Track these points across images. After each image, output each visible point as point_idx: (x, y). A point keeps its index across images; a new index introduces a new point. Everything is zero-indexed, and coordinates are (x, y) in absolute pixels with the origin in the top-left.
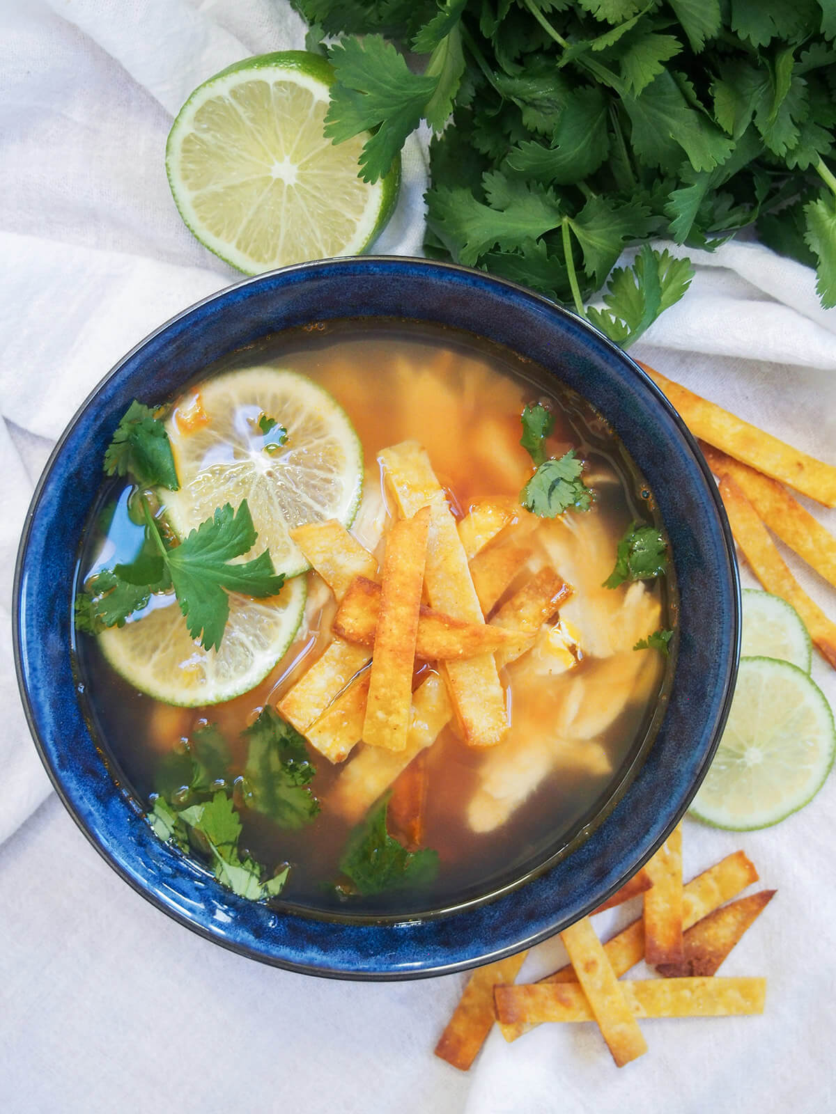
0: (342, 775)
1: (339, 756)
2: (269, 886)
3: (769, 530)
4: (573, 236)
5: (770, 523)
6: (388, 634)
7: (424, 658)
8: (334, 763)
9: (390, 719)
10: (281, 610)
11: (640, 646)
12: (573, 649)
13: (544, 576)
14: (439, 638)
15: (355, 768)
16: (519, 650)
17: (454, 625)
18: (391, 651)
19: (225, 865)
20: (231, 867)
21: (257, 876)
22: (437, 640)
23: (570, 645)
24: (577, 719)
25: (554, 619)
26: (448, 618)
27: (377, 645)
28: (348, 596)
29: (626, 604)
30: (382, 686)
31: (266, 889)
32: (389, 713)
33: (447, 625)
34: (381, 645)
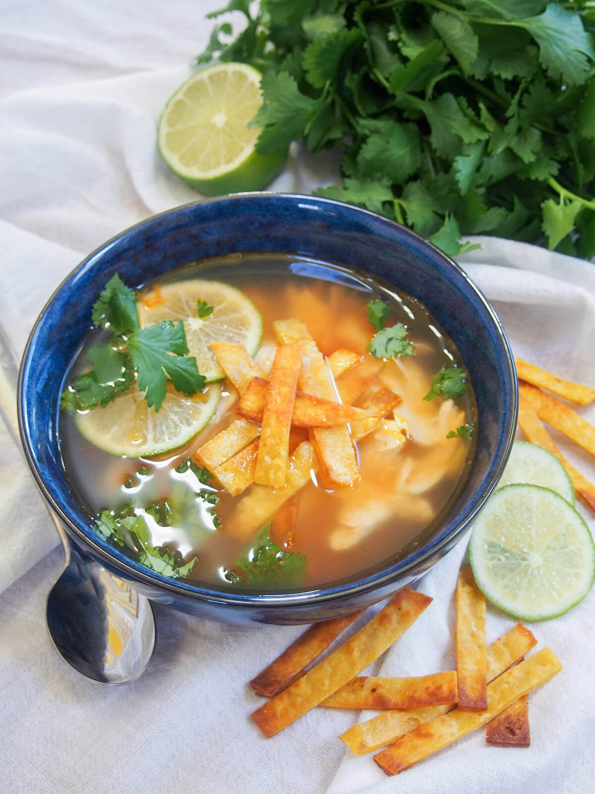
0: (238, 506)
1: (238, 490)
2: (180, 571)
3: (541, 419)
4: (401, 207)
5: (542, 415)
6: (274, 402)
7: (299, 424)
8: (234, 495)
9: (274, 462)
10: (203, 404)
11: (451, 435)
12: (404, 432)
13: (383, 392)
14: (309, 411)
15: (247, 502)
16: (365, 431)
17: (319, 402)
18: (275, 412)
19: (149, 556)
20: (153, 558)
21: (171, 566)
22: (308, 414)
23: (402, 429)
24: (408, 481)
25: (390, 417)
26: (316, 398)
27: (266, 410)
28: (248, 389)
29: (440, 413)
30: (269, 437)
31: (178, 572)
32: (273, 458)
33: (314, 402)
34: (269, 410)
